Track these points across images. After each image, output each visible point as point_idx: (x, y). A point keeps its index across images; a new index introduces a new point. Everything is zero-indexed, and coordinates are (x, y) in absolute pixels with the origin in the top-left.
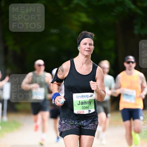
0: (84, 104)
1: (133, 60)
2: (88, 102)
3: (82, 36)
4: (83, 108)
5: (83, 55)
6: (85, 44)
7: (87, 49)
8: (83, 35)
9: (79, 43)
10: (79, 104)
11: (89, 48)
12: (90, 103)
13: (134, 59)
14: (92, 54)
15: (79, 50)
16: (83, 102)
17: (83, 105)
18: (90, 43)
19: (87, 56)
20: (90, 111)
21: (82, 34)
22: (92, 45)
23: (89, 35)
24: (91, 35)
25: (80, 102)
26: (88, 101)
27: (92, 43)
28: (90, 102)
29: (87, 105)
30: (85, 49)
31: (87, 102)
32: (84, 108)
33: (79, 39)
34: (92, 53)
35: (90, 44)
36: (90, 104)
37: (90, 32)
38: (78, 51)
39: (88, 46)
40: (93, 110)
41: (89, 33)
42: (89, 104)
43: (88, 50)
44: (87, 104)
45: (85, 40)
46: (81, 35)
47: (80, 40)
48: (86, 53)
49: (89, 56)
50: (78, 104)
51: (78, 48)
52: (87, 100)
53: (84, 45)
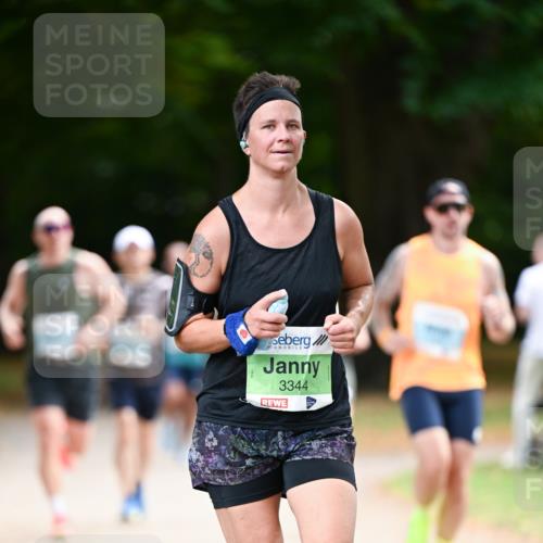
0: (290, 372)
1: (461, 199)
2: (306, 366)
3: (251, 93)
4: (284, 387)
5: (266, 169)
6: (271, 125)
7: (278, 146)
8: (257, 89)
9: (245, 125)
10: (269, 369)
11: (288, 141)
12: (316, 371)
13: (463, 193)
14: (301, 161)
15: (248, 152)
16: (284, 363)
17: (286, 377)
18: (290, 118)
19: (280, 174)
20: (311, 401)
21: (253, 88)
22: (297, 127)
23: (280, 89)
24: (287, 87)
25: (272, 360)
26: (308, 360)
27: (298, 116)
28: (314, 367)
29: (302, 377)
30: (272, 144)
31: (303, 364)
32: (287, 385)
33: (240, 106)
34: (300, 157)
35: (290, 125)
36: (313, 373)
37: (280, 74)
38: (244, 154)
39: (281, 132)
40: (325, 399)
41: (278, 78)
42: (309, 371)
43: (285, 148)
44: (303, 372)
45: (268, 110)
46: (247, 91)
47: (244, 112)
48: (277, 162)
49: (289, 170)
50: (265, 369)
51: (242, 144)
52: (305, 356)
53: (266, 130)
